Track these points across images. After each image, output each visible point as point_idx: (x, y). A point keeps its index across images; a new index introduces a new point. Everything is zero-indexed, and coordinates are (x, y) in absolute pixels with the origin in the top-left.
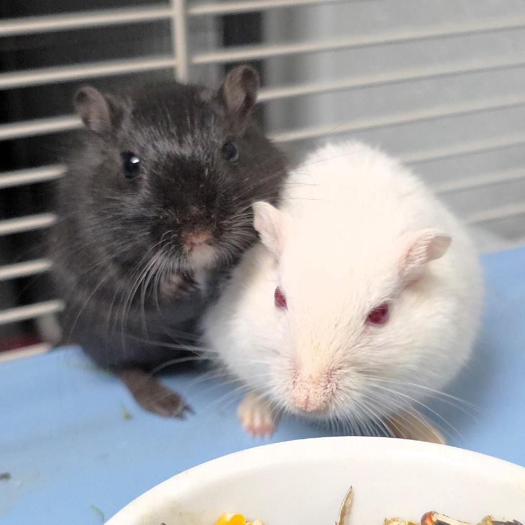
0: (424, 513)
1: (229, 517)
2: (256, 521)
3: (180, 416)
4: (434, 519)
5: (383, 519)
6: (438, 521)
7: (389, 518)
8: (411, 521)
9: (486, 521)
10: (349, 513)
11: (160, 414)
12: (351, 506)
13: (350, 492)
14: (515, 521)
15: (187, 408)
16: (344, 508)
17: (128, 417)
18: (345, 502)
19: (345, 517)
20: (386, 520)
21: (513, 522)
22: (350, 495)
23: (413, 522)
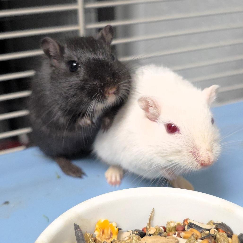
0: (184, 219)
1: (102, 221)
2: (114, 222)
3: (80, 177)
4: (188, 222)
5: (167, 222)
6: (190, 223)
7: (169, 221)
8: (179, 223)
9: (210, 223)
10: (153, 219)
11: (72, 176)
12: (153, 216)
13: (153, 210)
14: (222, 223)
15: (83, 174)
16: (151, 217)
17: (59, 177)
18: (151, 214)
19: (151, 221)
20: (168, 222)
21: (221, 223)
22: (153, 211)
23: (180, 223)
